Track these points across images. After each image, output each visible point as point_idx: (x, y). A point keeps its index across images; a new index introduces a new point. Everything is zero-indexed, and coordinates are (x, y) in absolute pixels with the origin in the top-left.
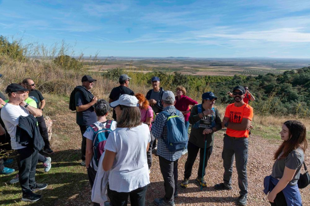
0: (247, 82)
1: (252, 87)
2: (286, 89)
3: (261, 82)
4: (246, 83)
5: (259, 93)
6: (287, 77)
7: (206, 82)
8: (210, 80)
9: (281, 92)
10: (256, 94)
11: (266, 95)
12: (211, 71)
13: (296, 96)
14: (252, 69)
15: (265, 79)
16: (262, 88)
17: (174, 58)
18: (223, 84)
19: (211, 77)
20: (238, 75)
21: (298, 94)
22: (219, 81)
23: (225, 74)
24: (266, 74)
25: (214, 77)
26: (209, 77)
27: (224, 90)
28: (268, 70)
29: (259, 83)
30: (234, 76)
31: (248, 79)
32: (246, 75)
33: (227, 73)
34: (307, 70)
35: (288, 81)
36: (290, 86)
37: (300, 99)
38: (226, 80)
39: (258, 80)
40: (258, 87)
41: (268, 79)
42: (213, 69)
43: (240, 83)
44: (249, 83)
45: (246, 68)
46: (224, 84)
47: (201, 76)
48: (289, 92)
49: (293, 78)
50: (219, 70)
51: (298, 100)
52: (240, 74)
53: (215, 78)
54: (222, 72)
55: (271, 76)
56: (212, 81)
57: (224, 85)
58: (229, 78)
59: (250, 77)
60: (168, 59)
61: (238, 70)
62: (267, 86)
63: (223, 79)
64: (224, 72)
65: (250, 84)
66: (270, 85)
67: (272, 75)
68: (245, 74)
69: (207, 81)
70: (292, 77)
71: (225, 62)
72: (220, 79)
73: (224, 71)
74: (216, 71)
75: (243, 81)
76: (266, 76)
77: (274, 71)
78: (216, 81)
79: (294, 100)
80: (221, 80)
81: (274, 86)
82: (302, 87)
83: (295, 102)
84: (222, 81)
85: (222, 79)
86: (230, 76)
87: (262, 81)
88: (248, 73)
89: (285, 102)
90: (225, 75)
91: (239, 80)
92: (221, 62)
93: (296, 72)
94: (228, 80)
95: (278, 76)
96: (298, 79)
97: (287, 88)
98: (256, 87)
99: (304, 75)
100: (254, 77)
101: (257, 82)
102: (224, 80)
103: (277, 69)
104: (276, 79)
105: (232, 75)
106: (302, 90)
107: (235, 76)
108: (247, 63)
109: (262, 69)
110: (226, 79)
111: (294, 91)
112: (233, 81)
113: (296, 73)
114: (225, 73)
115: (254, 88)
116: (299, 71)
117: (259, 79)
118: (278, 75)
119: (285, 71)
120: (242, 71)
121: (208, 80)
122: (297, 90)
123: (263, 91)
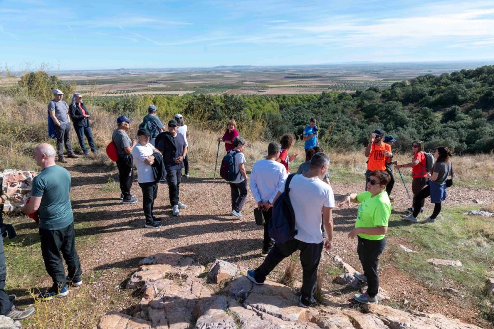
0: (339, 102)
1: (346, 110)
2: (392, 111)
3: (360, 102)
4: (338, 104)
5: (355, 118)
6: (395, 92)
7: (279, 105)
8: (285, 101)
9: (386, 115)
10: (352, 119)
11: (365, 120)
12: (288, 87)
13: (405, 120)
14: (348, 81)
15: (365, 97)
16: (361, 110)
17: (227, 68)
18: (304, 107)
19: (287, 96)
20: (327, 91)
21: (408, 117)
22: (299, 102)
23: (309, 91)
24: (368, 88)
25: (291, 96)
26: (284, 98)
27: (306, 116)
28: (371, 82)
29: (356, 103)
30: (321, 92)
31: (341, 97)
32: (339, 91)
33: (311, 89)
34: (424, 80)
35: (396, 98)
36: (400, 106)
37: (410, 124)
38: (309, 101)
39: (355, 99)
40: (354, 109)
41: (370, 96)
42: (289, 83)
43: (330, 104)
44: (342, 103)
45: (340, 80)
46: (306, 107)
47: (272, 95)
48: (397, 115)
49: (402, 94)
50: (299, 85)
51: (407, 126)
52: (331, 90)
53: (292, 98)
54: (304, 88)
55: (373, 91)
56: (289, 103)
57: (307, 109)
58: (314, 97)
59: (344, 94)
60: (218, 70)
61: (328, 84)
62: (368, 107)
63: (304, 99)
64: (306, 88)
65: (343, 106)
66: (372, 105)
67: (376, 90)
68: (338, 89)
69: (280, 103)
70: (402, 91)
71: (308, 72)
72: (300, 99)
73: (306, 86)
74: (294, 86)
75: (334, 101)
76: (367, 92)
77: (379, 82)
78: (294, 103)
79: (402, 126)
80: (302, 101)
81: (377, 106)
82: (415, 106)
83: (403, 128)
84: (303, 103)
85: (303, 99)
86: (316, 93)
87: (362, 100)
88: (342, 88)
89: (391, 129)
90: (308, 93)
91: (328, 99)
92: (302, 71)
93: (408, 84)
94: (313, 100)
95: (383, 92)
96: (410, 95)
97: (394, 109)
98: (352, 109)
99: (418, 87)
100: (350, 94)
101: (355, 101)
102: (306, 100)
103: (384, 80)
104: (380, 95)
105: (319, 92)
106: (414, 111)
107: (323, 94)
108: (341, 73)
109: (362, 81)
110: (310, 99)
111: (402, 112)
112: (319, 102)
113: (408, 86)
114: (309, 89)
115: (349, 111)
116: (413, 82)
117: (357, 96)
118: (383, 90)
119: (394, 82)
120: (334, 85)
121: (282, 102)
122: (408, 111)
123: (362, 114)
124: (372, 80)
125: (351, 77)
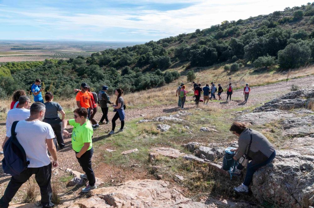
0: (59, 66)
1: (65, 71)
2: (94, 71)
3: (73, 66)
4: (58, 67)
5: (72, 76)
6: (94, 59)
7: (10, 70)
8: (15, 67)
9: (91, 73)
10: (70, 77)
11: (79, 77)
12: (15, 56)
13: (102, 76)
14: (63, 52)
15: (76, 63)
16: (75, 71)
18: (32, 71)
19: (15, 63)
20: (49, 59)
21: (104, 73)
22: (28, 67)
23: (34, 59)
24: (77, 57)
25: (20, 63)
26: (13, 64)
27: (35, 77)
28: (79, 53)
29: (71, 67)
30: (44, 60)
31: (60, 63)
32: (58, 59)
33: (36, 57)
34: (109, 52)
35: (95, 63)
36: (98, 67)
37: (106, 77)
38: (35, 66)
39: (70, 64)
40: (71, 71)
41: (79, 62)
42: (16, 53)
43: (52, 68)
44: (61, 67)
45: (57, 52)
46: (34, 70)
47: (2, 63)
48: (97, 73)
49: (98, 60)
50: (25, 55)
51: (104, 79)
52: (51, 58)
53: (21, 64)
54: (30, 57)
55: (81, 59)
56: (19, 68)
57: (35, 72)
58: (39, 63)
59: (61, 60)
61: (49, 54)
62: (79, 69)
63: (32, 65)
64: (32, 57)
65: (63, 69)
66: (81, 68)
67: (82, 58)
68: (57, 57)
69: (11, 68)
70: (98, 58)
71: (31, 45)
72: (28, 65)
73: (32, 56)
74: (21, 56)
75: (55, 65)
76: (77, 59)
77: (84, 53)
78: (23, 68)
79: (101, 79)
80: (30, 66)
81: (85, 68)
82: (107, 67)
83: (102, 80)
84: (31, 68)
85: (30, 65)
86: (40, 60)
87: (74, 64)
88: (60, 57)
89: (95, 82)
90: (33, 60)
91: (50, 64)
92: (26, 45)
93: (101, 54)
94: (39, 65)
95: (87, 59)
96: (103, 61)
97: (95, 69)
98: (69, 71)
99: (106, 56)
100: (66, 61)
101: (70, 65)
102: (33, 66)
103: (87, 52)
104: (86, 61)
105: (43, 60)
106: (106, 70)
107: (46, 61)
108: (56, 46)
109: (73, 52)
110: (36, 64)
111: (100, 71)
112: (44, 66)
113: (101, 55)
114: (34, 57)
115: (67, 72)
116: (103, 53)
117: (70, 62)
118: (87, 58)
119: (92, 53)
120: (53, 55)
121: (12, 67)
122: (103, 70)
123: (76, 74)
124: (79, 51)
125: (64, 49)
